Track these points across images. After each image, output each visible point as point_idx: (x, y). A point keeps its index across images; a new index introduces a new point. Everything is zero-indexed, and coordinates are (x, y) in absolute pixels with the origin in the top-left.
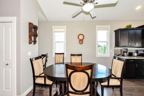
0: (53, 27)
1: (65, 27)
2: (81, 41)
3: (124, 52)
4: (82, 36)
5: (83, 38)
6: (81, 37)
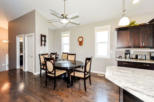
0: (62, 33)
1: (69, 32)
2: (81, 43)
4: (81, 38)
5: (83, 40)
6: (81, 40)
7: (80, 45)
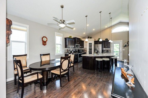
1: (28, 26)
3: (69, 51)
4: (45, 38)
7: (44, 45)
